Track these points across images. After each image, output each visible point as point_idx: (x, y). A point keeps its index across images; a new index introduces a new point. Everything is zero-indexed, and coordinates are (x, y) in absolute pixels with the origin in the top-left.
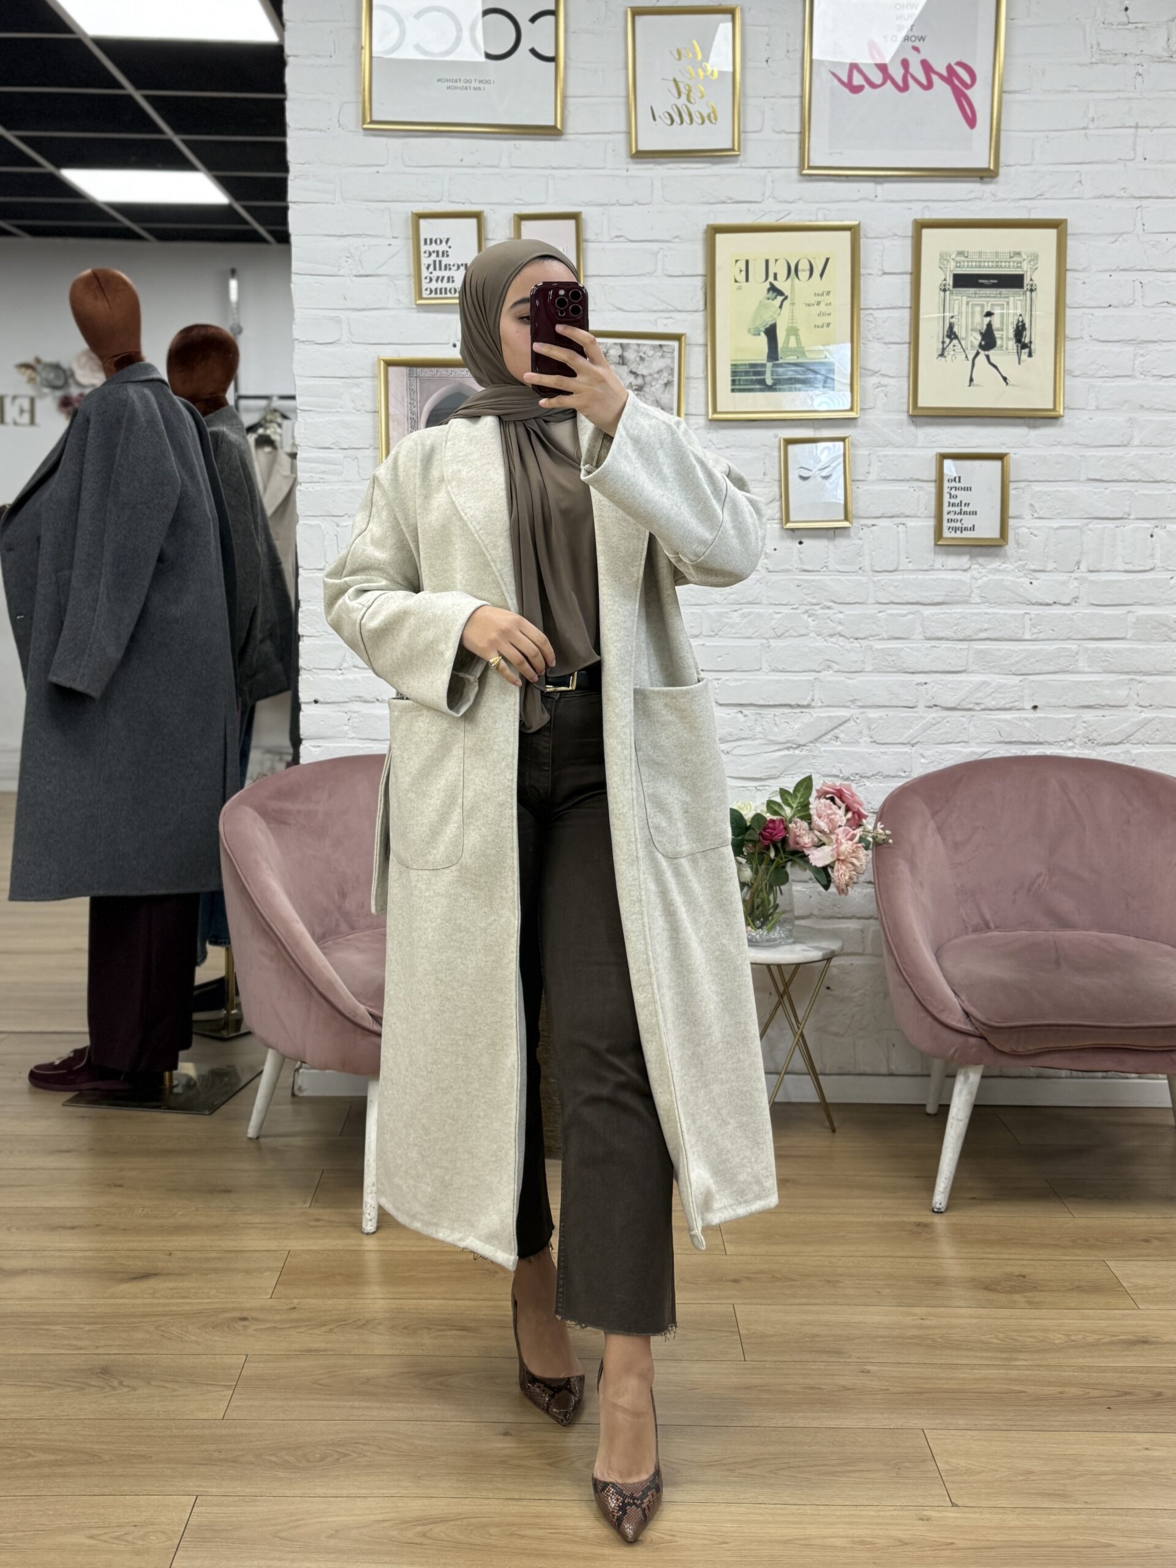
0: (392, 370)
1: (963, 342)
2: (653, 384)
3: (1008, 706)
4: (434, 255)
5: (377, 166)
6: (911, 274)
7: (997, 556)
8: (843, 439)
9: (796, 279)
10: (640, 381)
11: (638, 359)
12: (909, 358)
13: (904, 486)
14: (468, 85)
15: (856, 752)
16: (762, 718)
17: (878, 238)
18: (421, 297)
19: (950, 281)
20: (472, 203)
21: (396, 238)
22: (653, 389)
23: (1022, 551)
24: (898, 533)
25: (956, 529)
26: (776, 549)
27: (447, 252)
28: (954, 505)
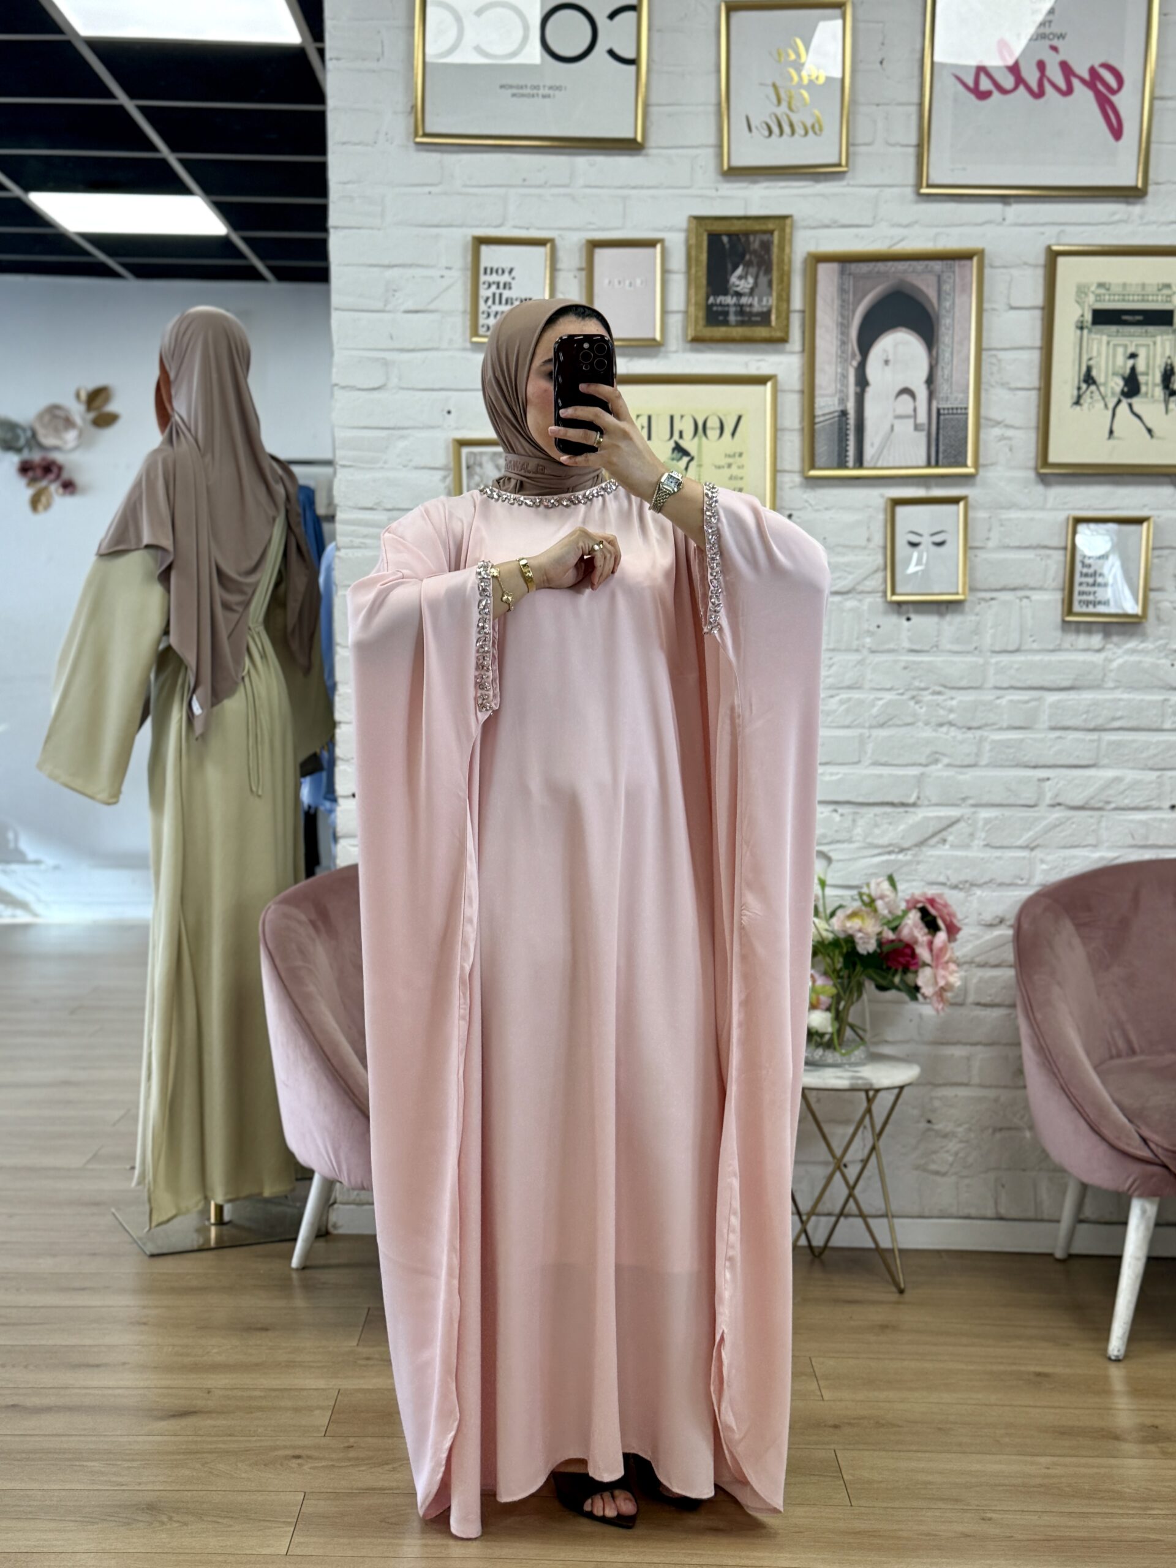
1: (1102, 389)
3: (1143, 805)
4: (494, 288)
5: (432, 185)
6: (1043, 308)
7: (1132, 635)
8: (957, 500)
12: (1039, 406)
13: (1029, 555)
14: (535, 92)
15: (967, 857)
16: (862, 817)
17: (1005, 267)
18: (477, 335)
19: (1089, 317)
20: (539, 229)
21: (451, 268)
23: (1163, 628)
24: (1021, 608)
25: (1087, 603)
26: (878, 627)
27: (510, 284)
28: (1086, 575)
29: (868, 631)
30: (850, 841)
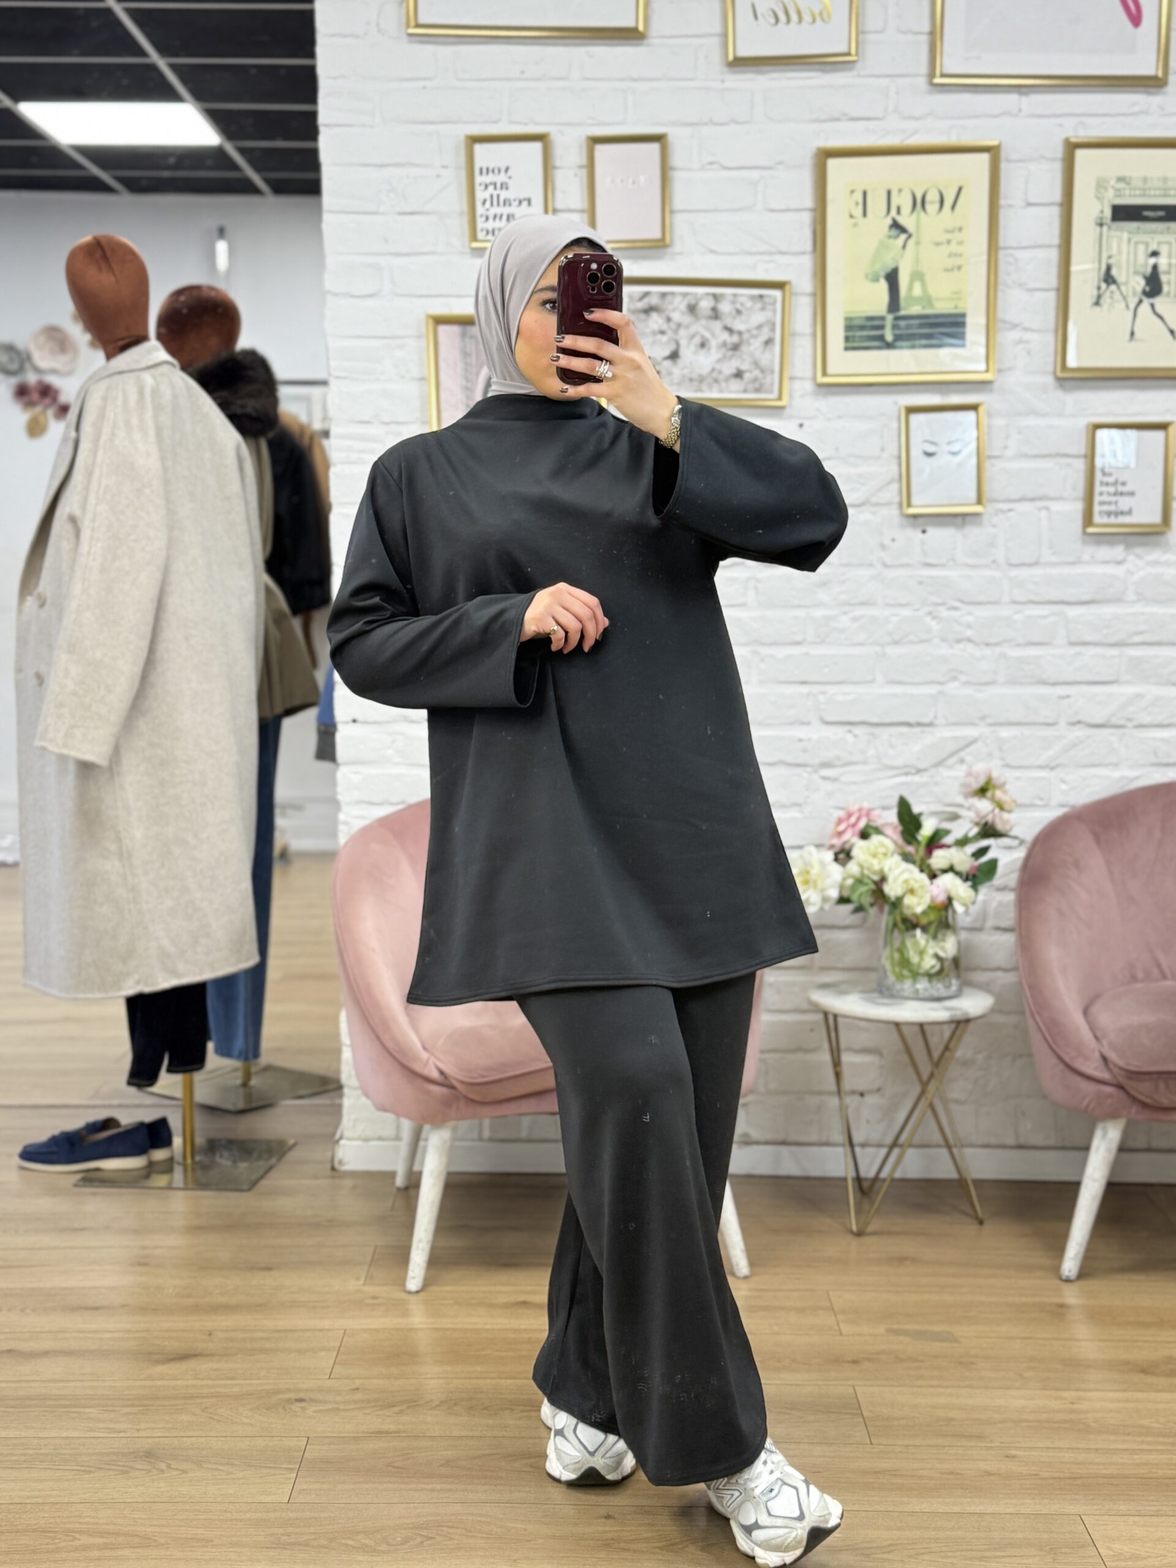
0: (443, 329)
1: (1123, 288)
2: (752, 341)
3: (1165, 722)
4: (491, 188)
5: (425, 79)
7: (1156, 545)
8: (974, 407)
9: (922, 214)
10: (735, 339)
11: (734, 312)
12: (1057, 308)
13: (1048, 463)
16: (876, 738)
17: (1021, 161)
18: (474, 237)
19: (1108, 213)
20: (536, 124)
21: (444, 167)
22: (751, 348)
24: (1040, 519)
25: (1109, 514)
26: (893, 540)
27: (506, 184)
28: (1107, 484)
29: (883, 547)
30: (865, 763)
